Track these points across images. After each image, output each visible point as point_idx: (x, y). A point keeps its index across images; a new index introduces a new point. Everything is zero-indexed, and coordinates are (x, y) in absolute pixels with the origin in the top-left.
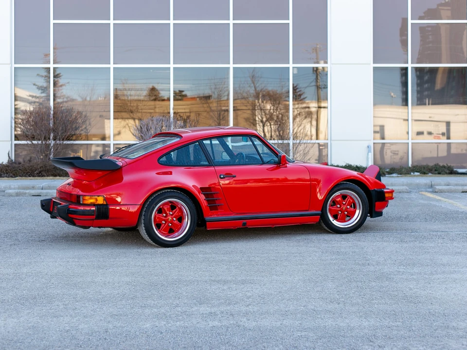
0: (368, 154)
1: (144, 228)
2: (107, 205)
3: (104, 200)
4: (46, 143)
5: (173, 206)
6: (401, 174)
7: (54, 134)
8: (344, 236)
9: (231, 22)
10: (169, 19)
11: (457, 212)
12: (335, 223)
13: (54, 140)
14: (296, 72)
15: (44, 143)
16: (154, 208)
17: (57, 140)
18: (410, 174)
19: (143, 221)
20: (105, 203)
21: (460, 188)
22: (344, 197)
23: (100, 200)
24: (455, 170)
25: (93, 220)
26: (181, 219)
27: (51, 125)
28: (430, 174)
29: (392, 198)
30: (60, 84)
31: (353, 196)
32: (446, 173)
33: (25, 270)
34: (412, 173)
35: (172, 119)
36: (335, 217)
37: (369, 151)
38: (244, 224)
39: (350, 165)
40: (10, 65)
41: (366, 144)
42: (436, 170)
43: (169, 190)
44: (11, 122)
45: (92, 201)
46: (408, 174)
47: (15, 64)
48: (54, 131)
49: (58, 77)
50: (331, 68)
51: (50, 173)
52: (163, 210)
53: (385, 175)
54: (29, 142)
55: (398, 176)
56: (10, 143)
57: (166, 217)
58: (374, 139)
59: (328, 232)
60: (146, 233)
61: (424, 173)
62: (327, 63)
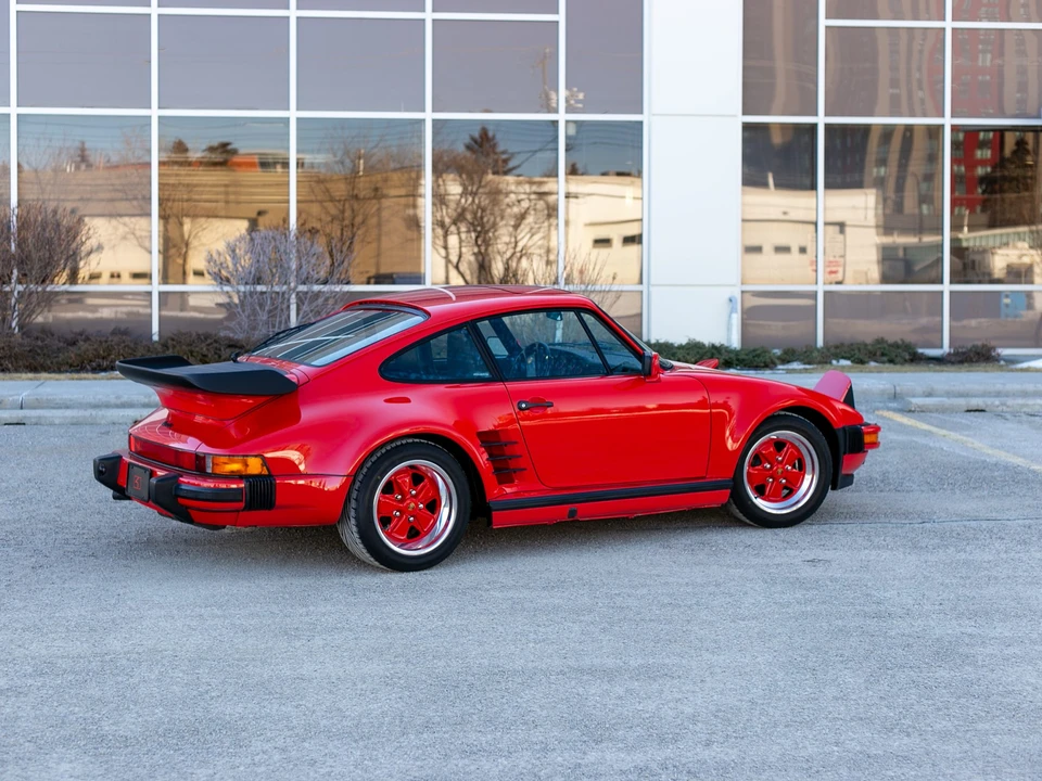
0: (730, 316)
1: (354, 529)
2: (270, 476)
3: (262, 465)
4: (2, 291)
5: (418, 477)
6: (809, 363)
7: (21, 270)
8: (782, 533)
9: (429, 15)
10: (287, 7)
11: (985, 465)
12: (760, 503)
14: (572, 131)
16: (379, 482)
18: (831, 363)
19: (353, 513)
20: (265, 472)
21: (962, 402)
22: (779, 445)
23: (255, 466)
24: (920, 351)
25: (238, 511)
26: (433, 506)
27: (13, 248)
28: (873, 364)
29: (875, 445)
31: (797, 443)
32: (906, 361)
33: (116, 644)
34: (834, 362)
35: (292, 237)
36: (760, 491)
37: (733, 310)
38: (572, 514)
39: (699, 343)
41: (727, 293)
42: (883, 355)
43: (410, 441)
45: (235, 467)
46: (826, 363)
50: (649, 123)
51: (21, 363)
52: (395, 486)
53: (775, 365)
55: (806, 370)
57: (402, 501)
58: (742, 284)
59: (742, 525)
60: (358, 541)
61: (862, 362)
62: (642, 113)
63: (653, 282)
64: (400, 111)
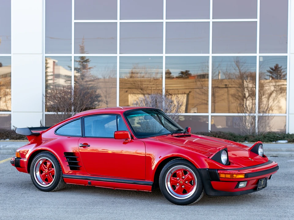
4: (68, 114)
7: (74, 107)
9: (211, 20)
10: (162, 19)
13: (74, 112)
14: (261, 60)
15: (66, 113)
17: (76, 111)
27: (72, 101)
30: (89, 67)
33: (24, 214)
35: (163, 97)
40: (42, 55)
44: (43, 98)
47: (45, 53)
48: (74, 105)
49: (87, 62)
50: (290, 57)
54: (55, 113)
56: (42, 113)
62: (287, 53)
63: (290, 113)
64: (201, 53)
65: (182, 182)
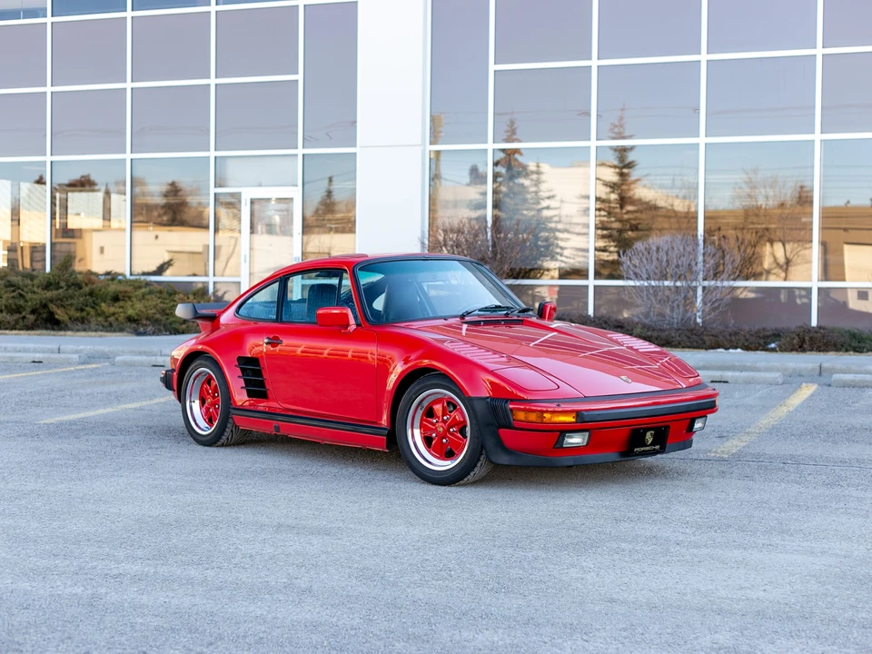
9: (819, 51)
10: (699, 53)
47: (430, 144)
65: (441, 429)
